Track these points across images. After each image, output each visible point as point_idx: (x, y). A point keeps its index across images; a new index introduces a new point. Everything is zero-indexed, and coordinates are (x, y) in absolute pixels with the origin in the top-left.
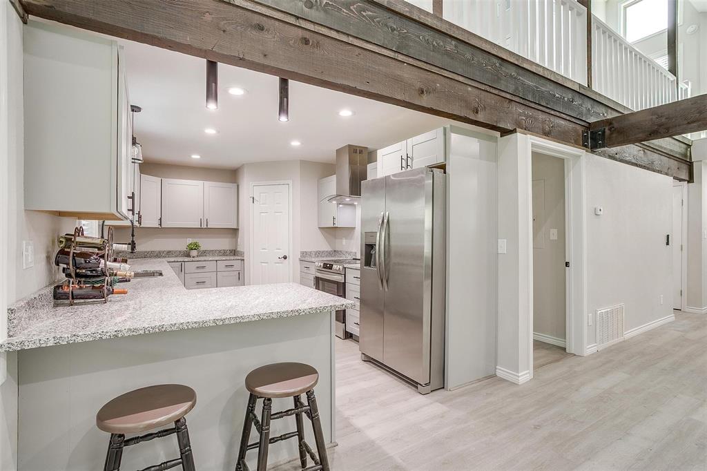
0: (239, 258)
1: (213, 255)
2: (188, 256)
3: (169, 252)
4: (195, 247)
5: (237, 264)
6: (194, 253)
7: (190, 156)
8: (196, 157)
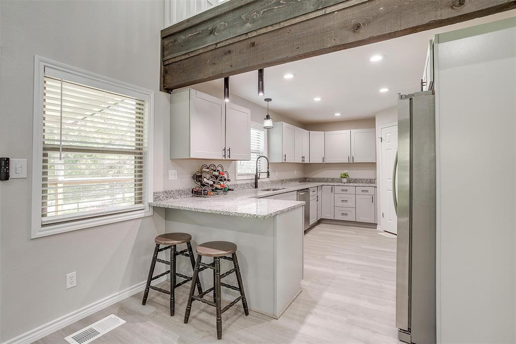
0: (373, 185)
1: (362, 182)
2: (341, 182)
3: (333, 179)
4: (345, 176)
5: (371, 190)
6: (345, 180)
7: (334, 115)
8: (338, 115)
